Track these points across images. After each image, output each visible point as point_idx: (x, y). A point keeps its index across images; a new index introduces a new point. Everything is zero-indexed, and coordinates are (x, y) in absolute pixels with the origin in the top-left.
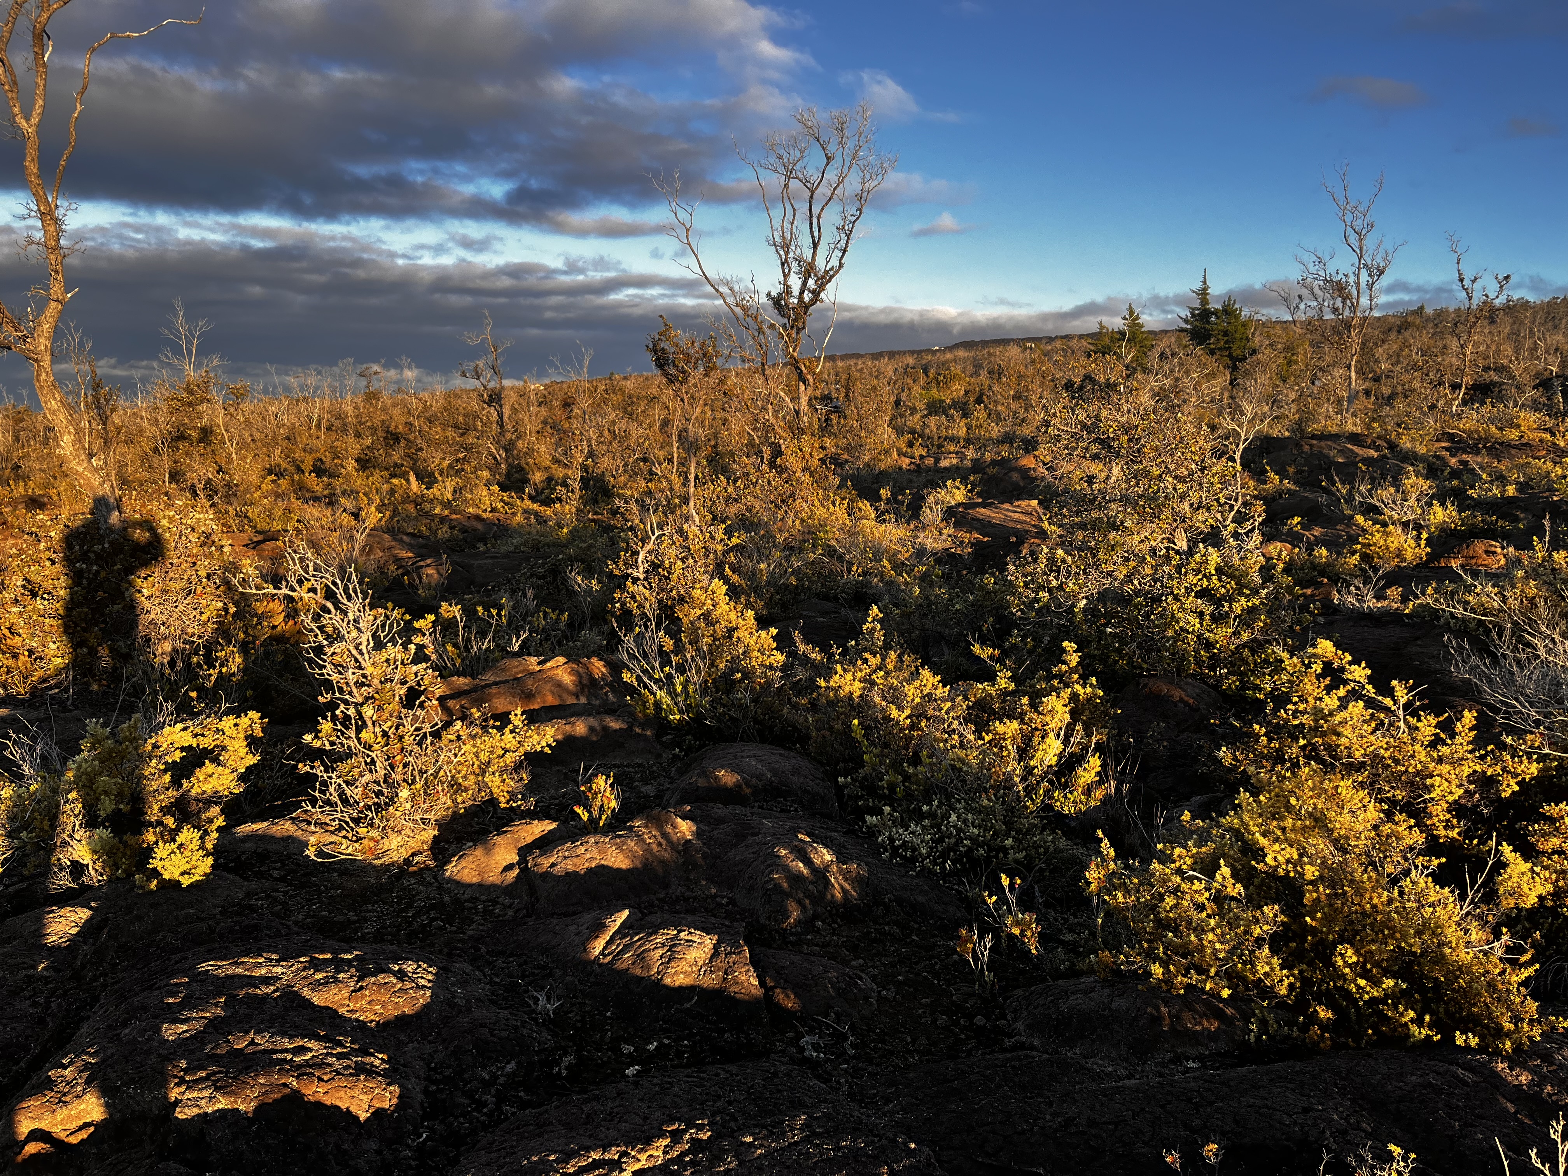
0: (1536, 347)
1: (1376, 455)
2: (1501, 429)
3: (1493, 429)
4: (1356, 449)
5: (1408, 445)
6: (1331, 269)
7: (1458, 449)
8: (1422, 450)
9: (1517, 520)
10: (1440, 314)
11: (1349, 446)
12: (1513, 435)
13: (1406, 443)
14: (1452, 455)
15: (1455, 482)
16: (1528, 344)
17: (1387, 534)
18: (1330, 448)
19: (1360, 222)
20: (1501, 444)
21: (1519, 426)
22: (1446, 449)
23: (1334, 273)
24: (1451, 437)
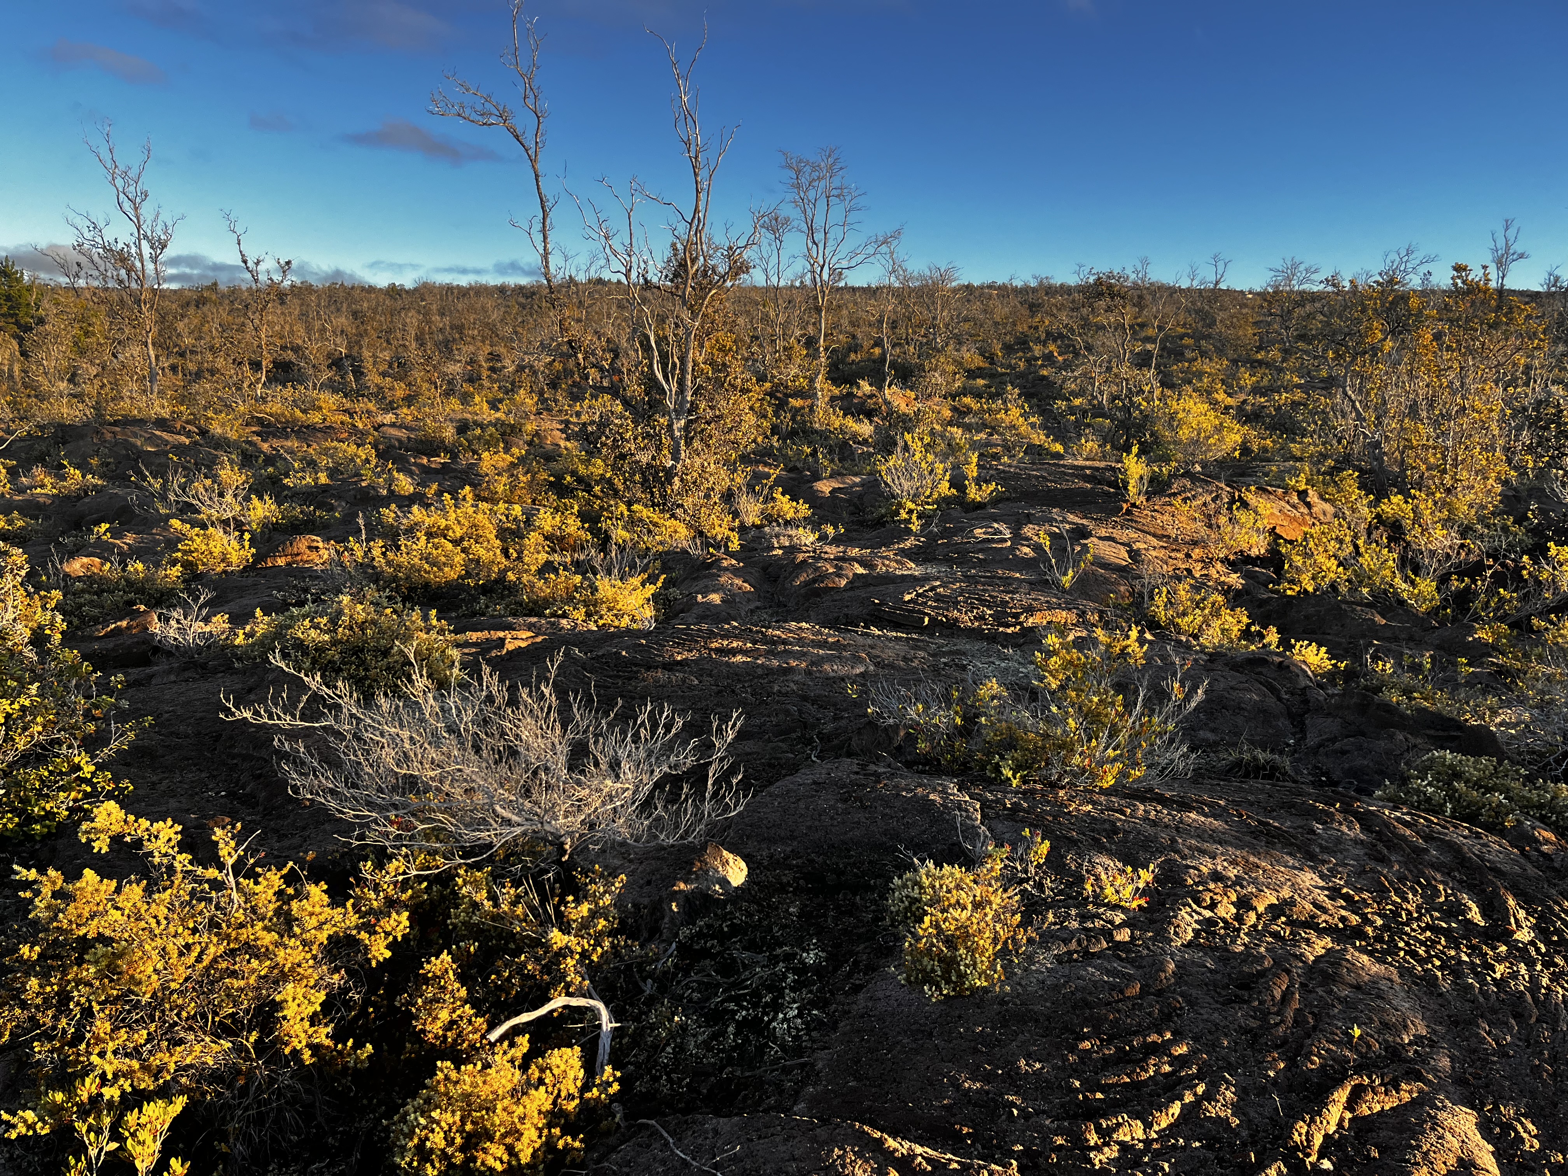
0: (323, 330)
1: (187, 442)
2: (304, 411)
3: (298, 413)
4: (165, 435)
5: (219, 430)
6: (109, 237)
7: (268, 434)
8: (232, 435)
9: (332, 509)
10: (234, 292)
11: (158, 433)
12: (315, 418)
13: (216, 429)
14: (263, 441)
15: (270, 469)
16: (317, 325)
17: (207, 537)
18: (135, 435)
19: (132, 189)
20: (308, 427)
21: (320, 408)
22: (258, 434)
23: (112, 241)
24: (260, 421)
